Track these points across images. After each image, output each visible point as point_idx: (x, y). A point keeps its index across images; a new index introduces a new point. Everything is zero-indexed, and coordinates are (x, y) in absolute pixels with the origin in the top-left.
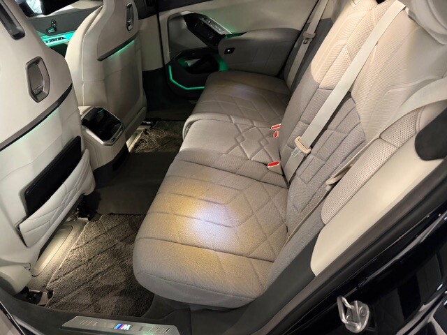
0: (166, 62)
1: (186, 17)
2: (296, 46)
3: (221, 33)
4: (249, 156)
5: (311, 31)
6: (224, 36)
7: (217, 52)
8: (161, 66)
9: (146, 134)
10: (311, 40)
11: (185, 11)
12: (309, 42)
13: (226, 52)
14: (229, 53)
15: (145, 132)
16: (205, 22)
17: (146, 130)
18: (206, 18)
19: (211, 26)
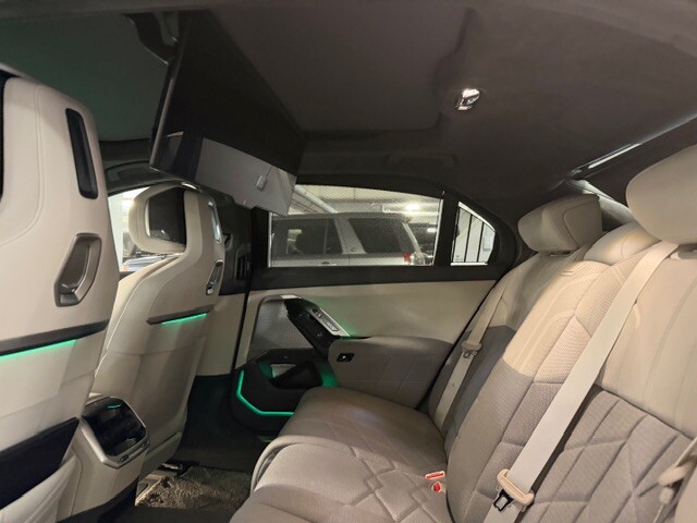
0: (238, 366)
1: (288, 303)
2: (448, 362)
3: (334, 333)
4: (395, 517)
5: (473, 342)
6: (338, 337)
7: (325, 358)
8: (227, 371)
9: (166, 485)
10: (474, 353)
11: (288, 295)
12: (472, 357)
13: (339, 359)
14: (343, 360)
15: (165, 483)
16: (314, 315)
17: (167, 479)
18: (316, 310)
19: (321, 321)
